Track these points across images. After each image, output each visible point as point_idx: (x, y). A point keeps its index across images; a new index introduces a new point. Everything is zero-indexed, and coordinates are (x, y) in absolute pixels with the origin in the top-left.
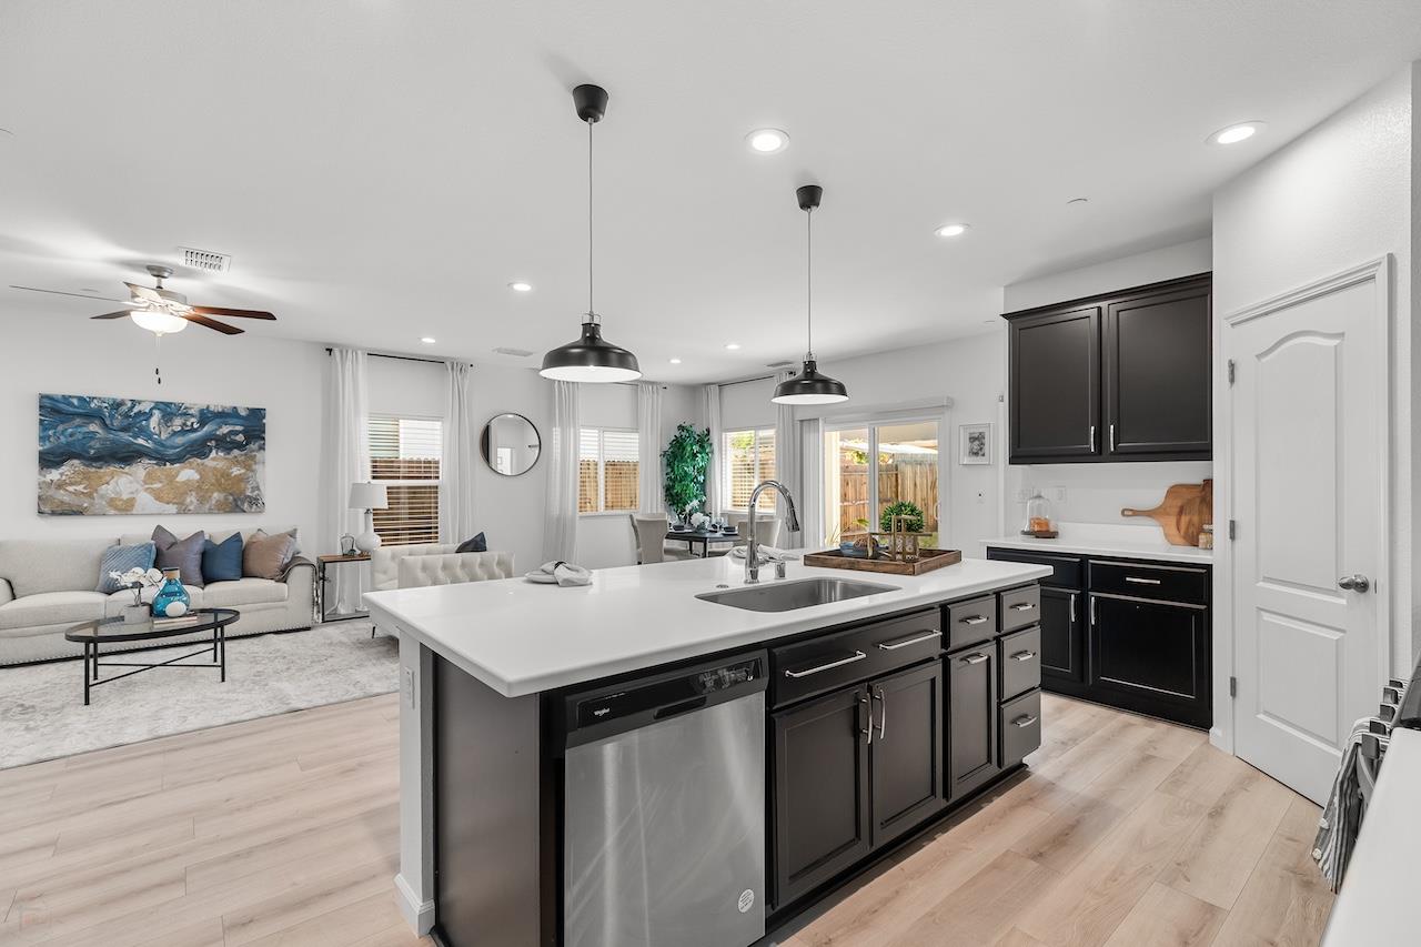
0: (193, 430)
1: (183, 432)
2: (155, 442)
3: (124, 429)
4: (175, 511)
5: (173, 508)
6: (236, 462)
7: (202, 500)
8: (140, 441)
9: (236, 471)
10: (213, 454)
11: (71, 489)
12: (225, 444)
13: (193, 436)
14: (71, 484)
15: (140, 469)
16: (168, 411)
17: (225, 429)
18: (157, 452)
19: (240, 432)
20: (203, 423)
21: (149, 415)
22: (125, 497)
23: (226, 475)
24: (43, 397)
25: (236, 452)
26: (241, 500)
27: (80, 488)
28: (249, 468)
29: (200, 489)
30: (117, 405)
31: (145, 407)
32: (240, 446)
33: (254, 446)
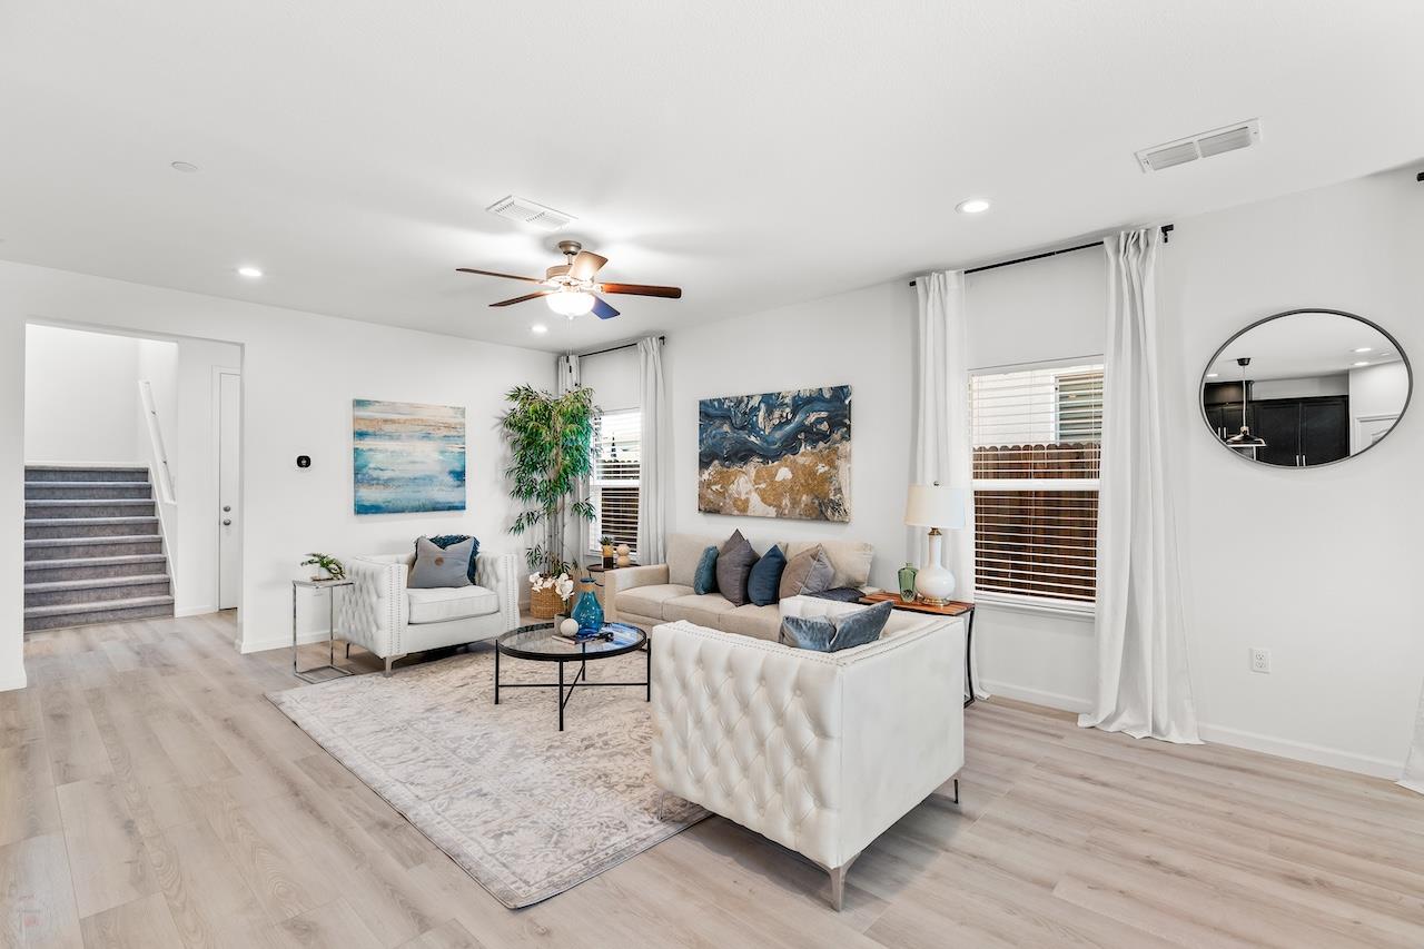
0: (788, 422)
1: (781, 425)
2: (764, 439)
3: (743, 428)
4: (774, 515)
5: (772, 511)
6: (821, 458)
7: (795, 503)
8: (753, 439)
9: (822, 469)
10: (802, 449)
11: (714, 488)
12: (813, 435)
13: (788, 428)
14: (715, 484)
15: (753, 467)
16: (771, 401)
17: (813, 417)
18: (761, 448)
19: (823, 419)
20: (794, 414)
21: (758, 409)
22: (743, 497)
23: (812, 473)
24: (701, 403)
25: (821, 445)
26: (825, 507)
27: (718, 487)
28: (832, 464)
29: (791, 488)
30: (739, 401)
31: (754, 402)
32: (825, 437)
33: (836, 436)
